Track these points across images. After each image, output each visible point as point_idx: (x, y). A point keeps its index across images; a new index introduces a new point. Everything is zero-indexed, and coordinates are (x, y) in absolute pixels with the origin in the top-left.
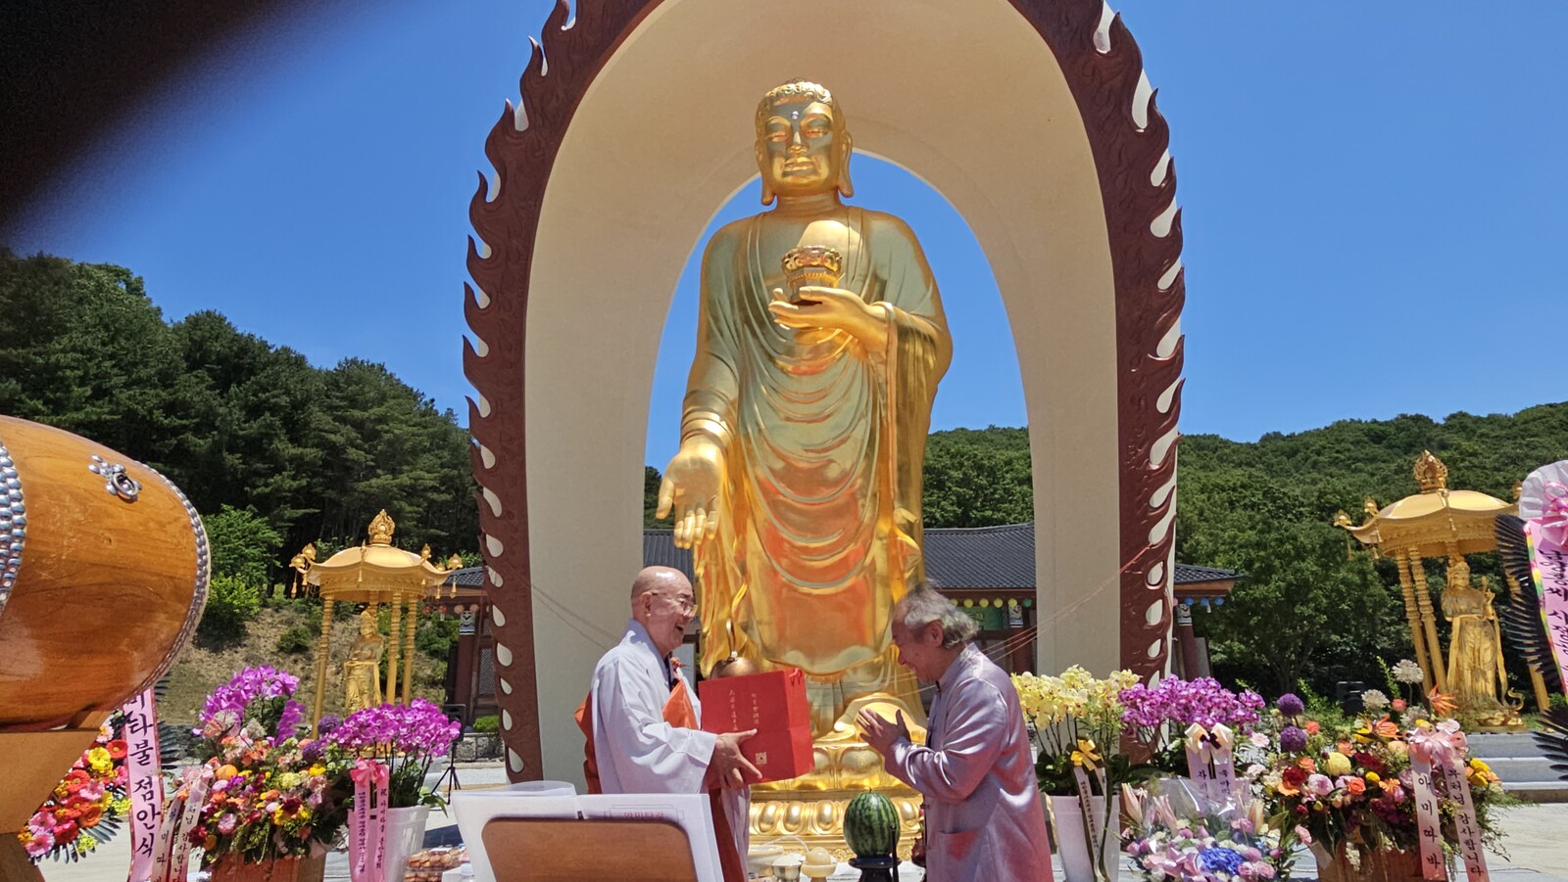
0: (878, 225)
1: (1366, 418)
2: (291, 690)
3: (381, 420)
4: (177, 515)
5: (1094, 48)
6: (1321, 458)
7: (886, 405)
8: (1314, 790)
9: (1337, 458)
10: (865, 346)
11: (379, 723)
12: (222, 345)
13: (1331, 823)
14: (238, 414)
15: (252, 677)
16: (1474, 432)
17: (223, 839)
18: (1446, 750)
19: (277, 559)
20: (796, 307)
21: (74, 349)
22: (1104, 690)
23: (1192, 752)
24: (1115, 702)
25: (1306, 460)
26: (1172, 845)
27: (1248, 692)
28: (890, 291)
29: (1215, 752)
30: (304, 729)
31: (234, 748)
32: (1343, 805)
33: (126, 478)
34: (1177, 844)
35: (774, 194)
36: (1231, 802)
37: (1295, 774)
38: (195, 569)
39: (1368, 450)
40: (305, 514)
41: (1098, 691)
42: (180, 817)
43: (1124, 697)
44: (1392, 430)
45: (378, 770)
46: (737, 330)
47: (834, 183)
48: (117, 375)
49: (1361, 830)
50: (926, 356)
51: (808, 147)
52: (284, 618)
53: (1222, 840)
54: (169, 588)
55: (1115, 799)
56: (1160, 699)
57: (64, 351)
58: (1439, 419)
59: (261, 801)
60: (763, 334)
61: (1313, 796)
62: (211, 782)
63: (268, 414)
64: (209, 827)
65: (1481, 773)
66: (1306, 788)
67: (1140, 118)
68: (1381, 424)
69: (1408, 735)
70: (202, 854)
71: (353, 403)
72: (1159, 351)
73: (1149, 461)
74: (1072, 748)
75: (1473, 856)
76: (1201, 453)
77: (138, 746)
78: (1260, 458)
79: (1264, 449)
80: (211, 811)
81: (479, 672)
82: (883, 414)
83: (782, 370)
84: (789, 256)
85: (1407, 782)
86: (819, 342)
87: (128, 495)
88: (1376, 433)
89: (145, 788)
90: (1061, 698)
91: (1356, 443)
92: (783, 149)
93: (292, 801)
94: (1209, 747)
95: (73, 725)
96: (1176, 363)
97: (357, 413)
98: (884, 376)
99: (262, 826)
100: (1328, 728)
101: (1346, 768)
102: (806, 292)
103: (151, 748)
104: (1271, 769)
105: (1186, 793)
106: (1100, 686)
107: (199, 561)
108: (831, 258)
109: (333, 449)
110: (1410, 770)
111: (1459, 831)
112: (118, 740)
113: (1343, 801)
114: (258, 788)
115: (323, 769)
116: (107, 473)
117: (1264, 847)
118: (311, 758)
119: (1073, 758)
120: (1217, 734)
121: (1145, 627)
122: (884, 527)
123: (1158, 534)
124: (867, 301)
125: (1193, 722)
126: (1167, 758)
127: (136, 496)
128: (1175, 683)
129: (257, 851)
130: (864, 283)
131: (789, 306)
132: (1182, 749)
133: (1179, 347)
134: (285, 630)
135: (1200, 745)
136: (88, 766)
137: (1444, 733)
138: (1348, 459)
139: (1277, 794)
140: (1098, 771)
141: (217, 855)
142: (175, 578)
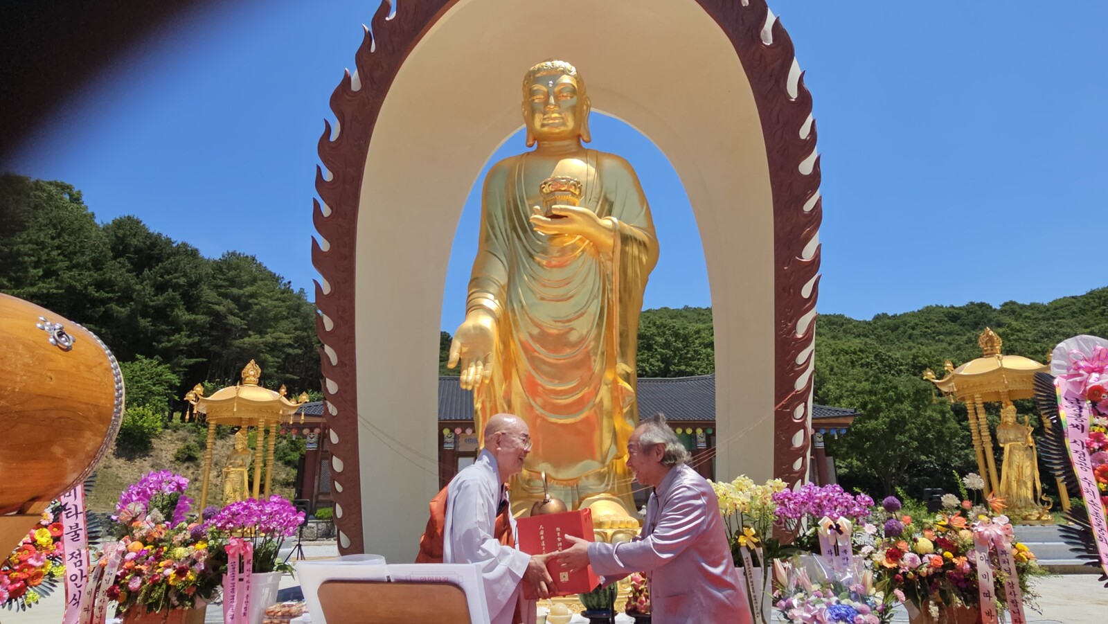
0: (608, 163)
1: (946, 304)
2: (183, 488)
3: (253, 296)
4: (102, 361)
5: (761, 41)
6: (915, 332)
7: (612, 290)
8: (907, 564)
9: (926, 332)
10: (598, 248)
11: (246, 512)
12: (138, 241)
13: (919, 587)
14: (149, 290)
15: (155, 479)
16: (1021, 315)
17: (132, 595)
18: (999, 536)
19: (175, 394)
20: (549, 220)
21: (31, 241)
22: (762, 493)
23: (823, 537)
24: (769, 502)
25: (905, 333)
26: (808, 603)
27: (863, 495)
28: (616, 210)
29: (839, 537)
30: (193, 516)
31: (141, 529)
32: (928, 575)
33: (64, 333)
34: (812, 602)
35: (535, 139)
36: (850, 572)
37: (895, 552)
38: (113, 401)
39: (947, 326)
40: (196, 362)
41: (758, 493)
42: (100, 579)
43: (776, 497)
44: (964, 313)
45: (245, 546)
46: (507, 235)
47: (577, 133)
48: (61, 261)
49: (940, 593)
50: (641, 256)
51: (559, 106)
52: (180, 437)
53: (843, 599)
54: (94, 413)
55: (770, 569)
56: (802, 499)
57: (23, 243)
58: (996, 305)
59: (160, 568)
60: (526, 238)
61: (906, 568)
62: (124, 554)
63: (170, 290)
64: (122, 586)
65: (1023, 553)
66: (902, 562)
67: (793, 91)
68: (957, 309)
69: (973, 526)
70: (116, 606)
71: (232, 283)
72: (804, 254)
73: (796, 332)
74: (739, 533)
75: (1016, 611)
76: (832, 327)
77: (71, 527)
78: (873, 331)
79: (876, 325)
80: (124, 575)
81: (320, 477)
82: (610, 296)
83: (539, 264)
84: (545, 183)
85: (972, 559)
86: (565, 245)
87: (65, 346)
88: (953, 316)
89: (76, 558)
90: (731, 498)
91: (940, 322)
92: (542, 107)
93: (183, 568)
94: (835, 533)
95: (22, 511)
96: (815, 263)
97: (235, 291)
98: (611, 270)
99: (160, 585)
100: (917, 521)
101: (930, 549)
102: (556, 209)
103: (81, 529)
104: (877, 549)
105: (819, 566)
106: (759, 489)
107: (116, 394)
108: (574, 185)
109: (218, 316)
110: (974, 550)
111: (1007, 593)
112: (57, 524)
113: (927, 572)
114: (158, 558)
115: (205, 545)
116: (50, 330)
117: (873, 604)
118: (197, 537)
119: (739, 541)
120: (840, 524)
121: (792, 449)
122: (609, 376)
123: (801, 383)
124: (600, 215)
125: (824, 515)
126: (806, 541)
127: (71, 346)
128: (812, 488)
129: (156, 604)
130: (598, 203)
131: (545, 218)
132: (816, 535)
133: (817, 252)
134: (181, 445)
135: (829, 532)
136: (34, 542)
137: (999, 525)
138: (933, 333)
139: (882, 567)
140: (757, 550)
141: (127, 606)
142: (99, 406)
